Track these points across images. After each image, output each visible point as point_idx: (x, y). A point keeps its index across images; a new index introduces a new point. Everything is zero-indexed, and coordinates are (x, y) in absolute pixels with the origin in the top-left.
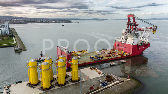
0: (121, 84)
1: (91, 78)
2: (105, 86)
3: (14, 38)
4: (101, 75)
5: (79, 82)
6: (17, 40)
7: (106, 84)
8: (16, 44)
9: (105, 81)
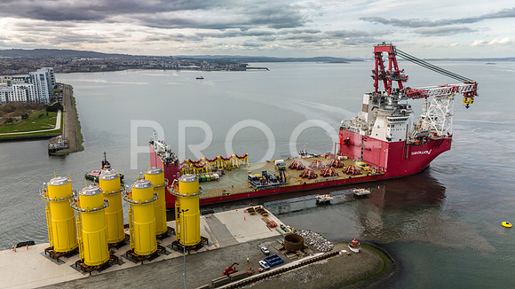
0: (325, 261)
1: (240, 241)
2: (272, 266)
3: (59, 114)
4: (274, 233)
5: (201, 250)
6: (65, 119)
7: (280, 259)
8: (60, 132)
9: (281, 250)
